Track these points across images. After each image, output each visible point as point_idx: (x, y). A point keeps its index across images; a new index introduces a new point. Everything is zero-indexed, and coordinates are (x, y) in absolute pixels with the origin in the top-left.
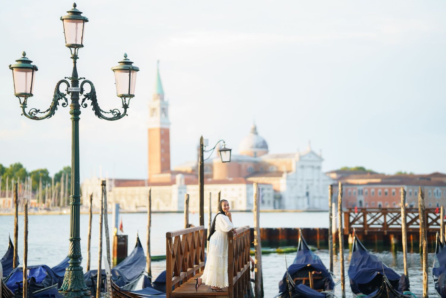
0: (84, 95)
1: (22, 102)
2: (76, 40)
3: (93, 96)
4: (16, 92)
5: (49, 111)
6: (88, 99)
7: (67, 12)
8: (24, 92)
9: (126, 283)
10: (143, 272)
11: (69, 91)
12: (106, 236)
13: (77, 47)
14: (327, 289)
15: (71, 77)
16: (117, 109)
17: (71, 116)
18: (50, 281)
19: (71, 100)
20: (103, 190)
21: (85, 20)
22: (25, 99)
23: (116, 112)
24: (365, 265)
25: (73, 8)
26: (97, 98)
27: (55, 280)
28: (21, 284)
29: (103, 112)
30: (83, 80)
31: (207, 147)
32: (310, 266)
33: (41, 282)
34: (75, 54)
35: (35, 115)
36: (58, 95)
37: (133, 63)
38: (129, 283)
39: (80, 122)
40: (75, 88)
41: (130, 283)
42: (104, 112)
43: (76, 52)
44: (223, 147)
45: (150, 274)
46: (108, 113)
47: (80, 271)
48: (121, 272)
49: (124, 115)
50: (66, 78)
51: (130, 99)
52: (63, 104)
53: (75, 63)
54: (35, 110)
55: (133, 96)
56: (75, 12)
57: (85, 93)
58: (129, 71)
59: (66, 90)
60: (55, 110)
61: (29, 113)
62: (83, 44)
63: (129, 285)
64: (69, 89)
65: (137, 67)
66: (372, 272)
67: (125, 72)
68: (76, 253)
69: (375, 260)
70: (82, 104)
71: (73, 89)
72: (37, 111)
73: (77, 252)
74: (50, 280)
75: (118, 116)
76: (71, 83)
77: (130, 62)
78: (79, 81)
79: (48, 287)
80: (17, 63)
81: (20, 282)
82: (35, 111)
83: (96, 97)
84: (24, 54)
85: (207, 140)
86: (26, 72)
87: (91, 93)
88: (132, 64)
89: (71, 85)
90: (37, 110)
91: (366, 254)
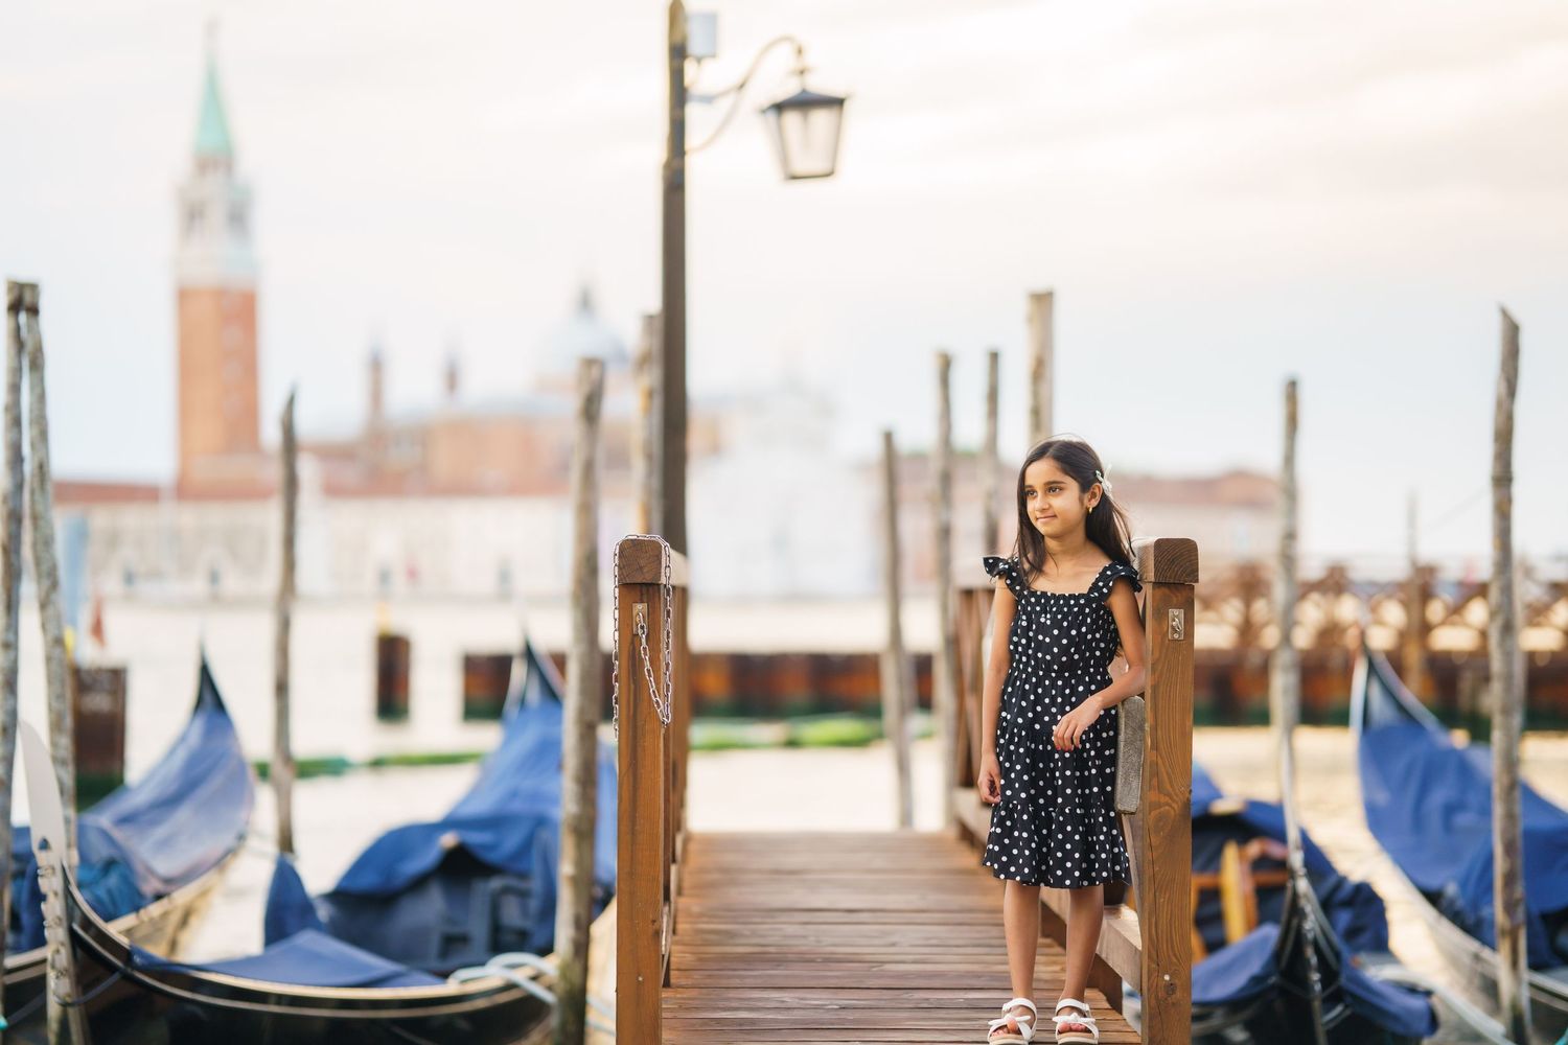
10: (241, 837)
12: (43, 626)
20: (19, 343)
45: (286, 843)
48: (118, 834)
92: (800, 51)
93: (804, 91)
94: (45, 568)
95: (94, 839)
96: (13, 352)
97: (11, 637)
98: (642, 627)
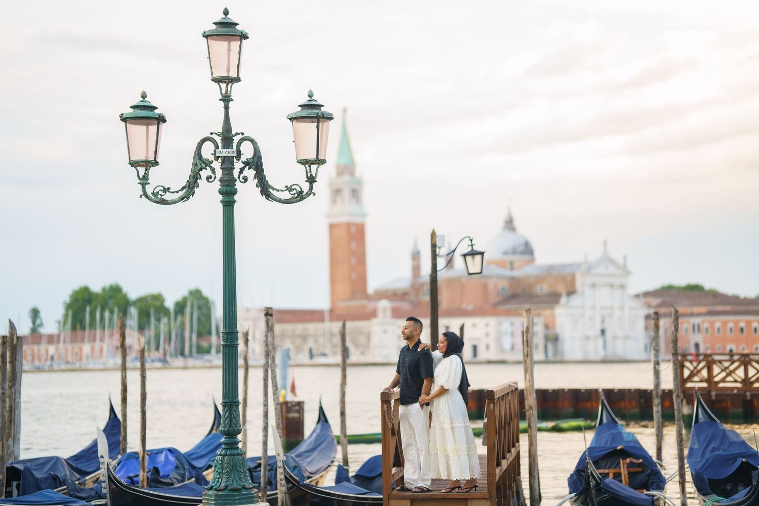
0: (242, 162)
1: (141, 175)
2: (228, 70)
3: (257, 163)
4: (131, 159)
5: (185, 190)
6: (249, 169)
7: (214, 23)
8: (143, 158)
9: (306, 478)
10: (333, 461)
11: (217, 155)
12: (274, 400)
13: (231, 82)
14: (653, 489)
15: (221, 132)
16: (297, 185)
17: (221, 197)
18: (183, 474)
19: (221, 171)
20: (268, 324)
21: (243, 36)
22: (146, 170)
23: (296, 190)
24: (716, 446)
25: (224, 16)
26: (264, 167)
27: (190, 473)
28: (135, 479)
29: (274, 189)
30: (240, 136)
31: (442, 248)
32: (621, 449)
33: (169, 475)
34: (226, 93)
35: (163, 197)
36: (200, 163)
37: (323, 106)
38: (311, 477)
39: (236, 206)
40: (227, 150)
41: (313, 478)
42: (276, 190)
43: (229, 90)
44: (470, 249)
45: (346, 461)
46: (282, 191)
47: (240, 456)
48: (297, 459)
49: (308, 194)
50: (212, 134)
51: (318, 167)
52: (209, 178)
53: (227, 108)
54: (162, 189)
55: (323, 162)
56: (227, 23)
57: (243, 158)
58: (316, 120)
59: (212, 154)
60: (195, 188)
61: (153, 194)
62: (240, 76)
63: (311, 481)
64: (217, 153)
65: (330, 112)
66: (732, 459)
67: (310, 122)
68: (233, 425)
69: (734, 439)
70: (239, 178)
71: (225, 152)
72: (166, 190)
73: (235, 425)
74: (183, 472)
75: (298, 195)
76: (221, 141)
77: (318, 105)
78: (233, 138)
79: (179, 483)
80: (132, 110)
81: (133, 475)
82: (162, 191)
83: (261, 164)
84: (144, 96)
85: (443, 237)
86: (148, 125)
87: (253, 158)
88: (322, 108)
89: (220, 145)
90: (166, 188)
91: (718, 427)
92: (471, 240)
93: (472, 250)
94: (274, 384)
95: (291, 460)
96: (266, 327)
97: (266, 403)
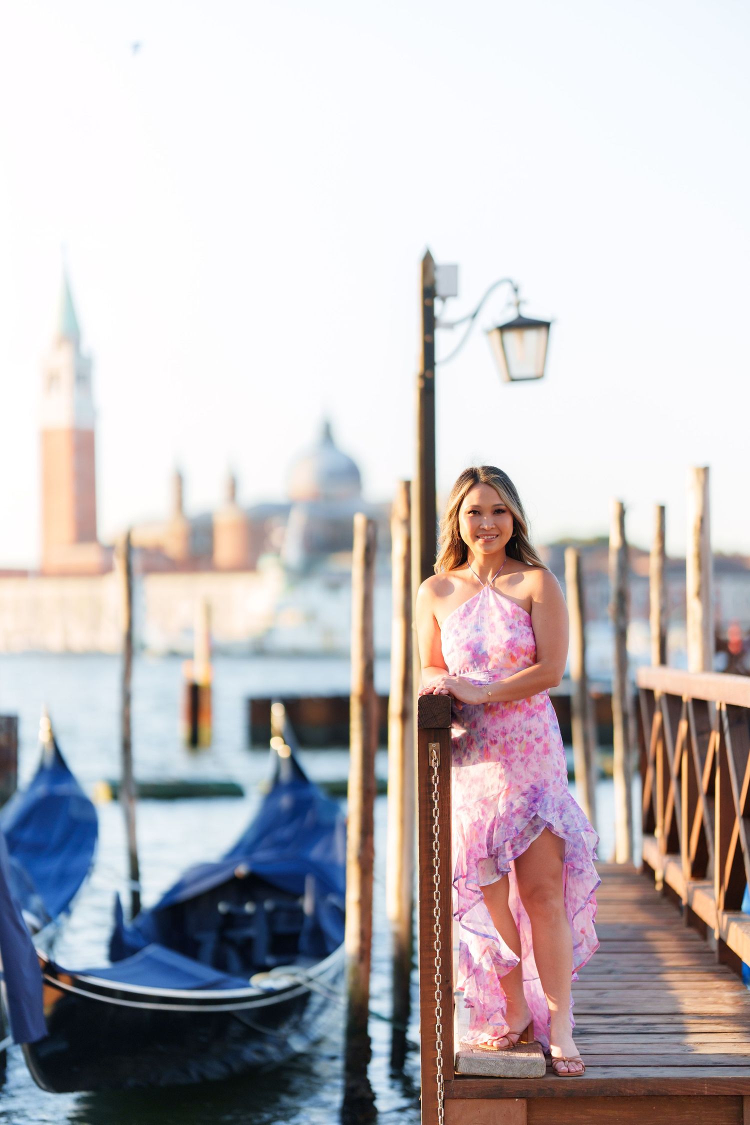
31: (450, 301)
44: (513, 312)
85: (454, 269)
92: (516, 290)
93: (520, 317)
98: (435, 761)
